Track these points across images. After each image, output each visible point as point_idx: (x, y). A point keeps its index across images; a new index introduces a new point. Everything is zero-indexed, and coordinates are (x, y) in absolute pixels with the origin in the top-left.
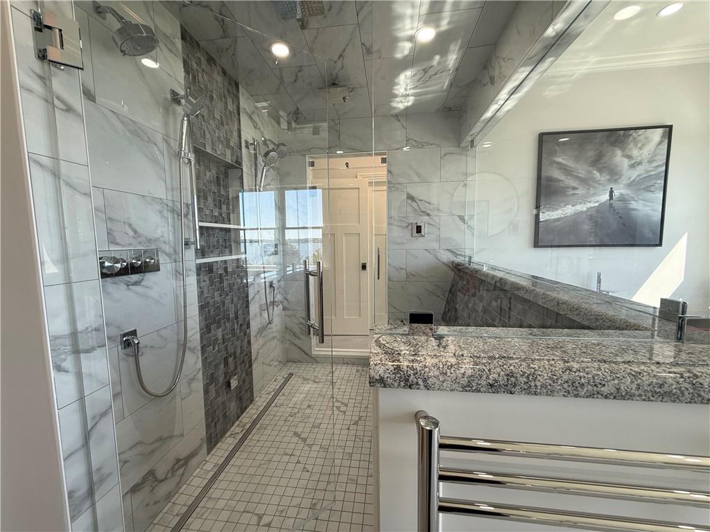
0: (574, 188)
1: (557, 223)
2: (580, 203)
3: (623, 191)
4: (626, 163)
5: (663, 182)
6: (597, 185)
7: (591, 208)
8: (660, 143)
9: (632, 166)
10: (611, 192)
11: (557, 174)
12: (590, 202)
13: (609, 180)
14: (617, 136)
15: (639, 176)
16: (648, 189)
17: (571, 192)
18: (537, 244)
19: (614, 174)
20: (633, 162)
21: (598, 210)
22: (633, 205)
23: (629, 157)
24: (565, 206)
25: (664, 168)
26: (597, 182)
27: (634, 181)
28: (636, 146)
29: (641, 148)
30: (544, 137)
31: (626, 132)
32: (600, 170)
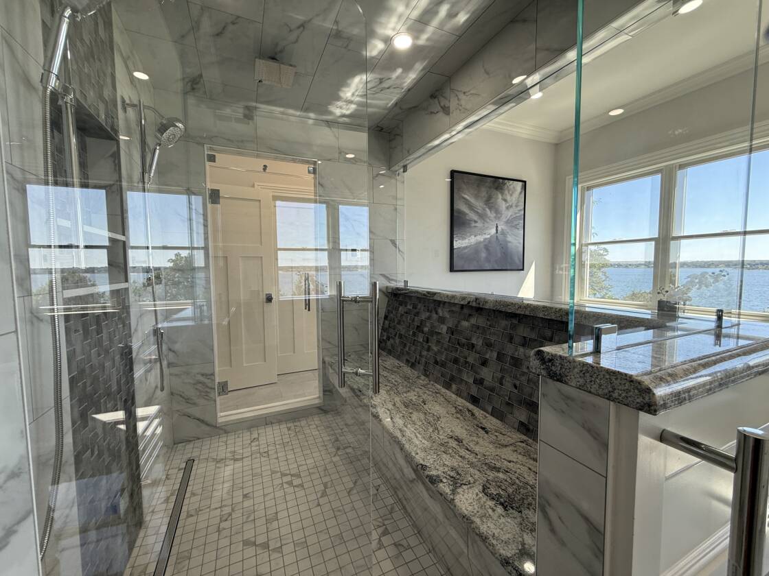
0: (476, 222)
1: (466, 251)
2: (479, 235)
4: (504, 205)
5: (523, 222)
6: (488, 221)
8: (521, 193)
9: (507, 208)
10: (497, 227)
11: (464, 208)
13: (495, 217)
14: (498, 183)
15: (511, 216)
16: (515, 227)
17: (473, 224)
18: (452, 269)
19: (498, 214)
20: (508, 205)
21: (490, 241)
22: (509, 238)
23: (505, 200)
24: (471, 235)
25: (523, 212)
26: (489, 218)
27: (509, 219)
28: (509, 193)
29: (511, 195)
30: (455, 174)
31: (504, 181)
32: (490, 208)
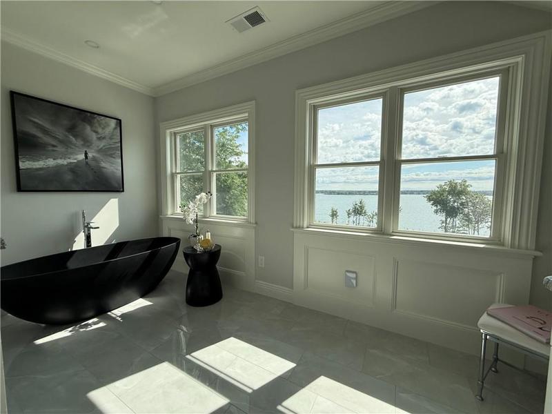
0: (54, 146)
3: (94, 154)
4: (94, 136)
5: (120, 152)
6: (73, 147)
9: (99, 139)
10: (86, 154)
12: (69, 158)
15: (104, 146)
16: (111, 156)
17: (51, 148)
18: (20, 189)
19: (87, 142)
20: (99, 136)
21: (77, 165)
22: (103, 164)
23: (96, 132)
25: (119, 145)
27: (101, 148)
32: (75, 136)
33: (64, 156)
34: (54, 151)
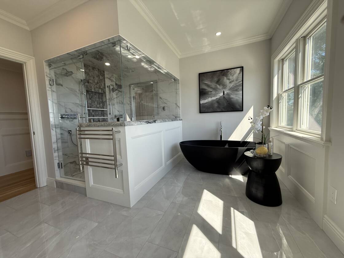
0: (211, 92)
1: (206, 104)
3: (228, 92)
4: (228, 81)
5: (242, 87)
7: (217, 98)
8: (240, 73)
10: (224, 92)
11: (205, 87)
12: (217, 96)
13: (223, 88)
15: (233, 86)
16: (237, 90)
19: (224, 86)
20: (230, 81)
21: (219, 99)
22: (232, 96)
23: (229, 79)
25: (242, 82)
26: (219, 89)
27: (231, 88)
28: (231, 75)
29: (233, 76)
30: (200, 75)
31: (227, 70)
32: (219, 85)
33: (215, 96)
34: (211, 94)
